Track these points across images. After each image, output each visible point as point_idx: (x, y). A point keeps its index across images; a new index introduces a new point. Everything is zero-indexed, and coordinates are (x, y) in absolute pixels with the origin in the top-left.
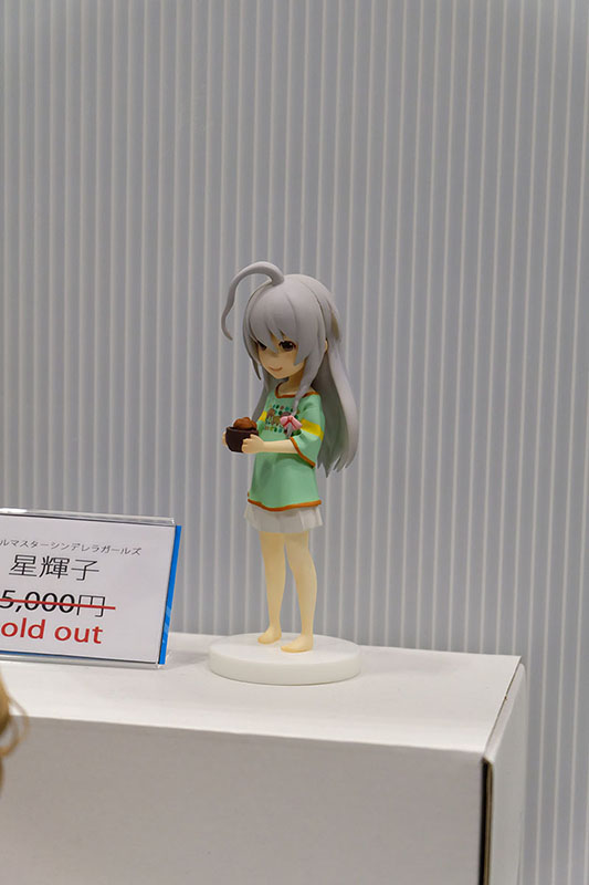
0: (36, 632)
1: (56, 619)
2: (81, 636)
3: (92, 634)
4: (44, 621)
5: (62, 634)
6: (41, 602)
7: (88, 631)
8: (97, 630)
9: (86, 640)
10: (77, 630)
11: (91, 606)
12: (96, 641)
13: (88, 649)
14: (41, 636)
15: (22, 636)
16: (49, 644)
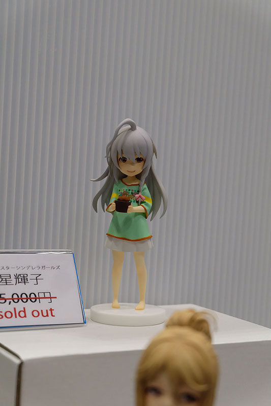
0: (22, 314)
1: (30, 306)
2: (45, 314)
3: (49, 312)
4: (24, 308)
5: (36, 314)
6: (20, 298)
7: (47, 310)
8: (51, 310)
9: (47, 316)
10: (42, 311)
11: (45, 298)
12: (52, 315)
13: (49, 320)
14: (25, 316)
15: (16, 317)
16: (30, 320)
